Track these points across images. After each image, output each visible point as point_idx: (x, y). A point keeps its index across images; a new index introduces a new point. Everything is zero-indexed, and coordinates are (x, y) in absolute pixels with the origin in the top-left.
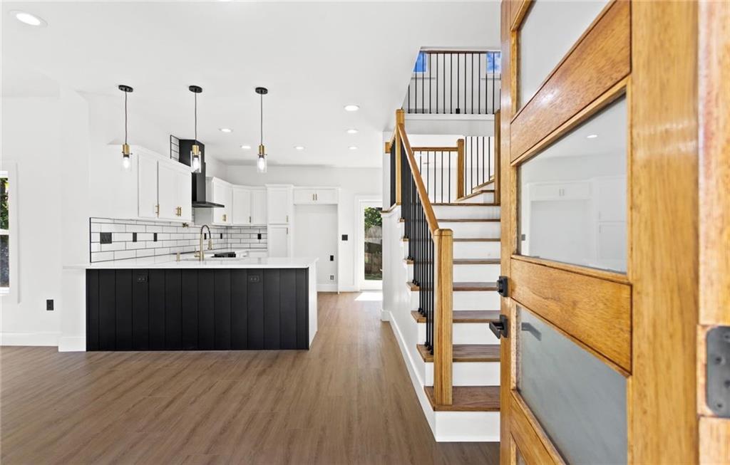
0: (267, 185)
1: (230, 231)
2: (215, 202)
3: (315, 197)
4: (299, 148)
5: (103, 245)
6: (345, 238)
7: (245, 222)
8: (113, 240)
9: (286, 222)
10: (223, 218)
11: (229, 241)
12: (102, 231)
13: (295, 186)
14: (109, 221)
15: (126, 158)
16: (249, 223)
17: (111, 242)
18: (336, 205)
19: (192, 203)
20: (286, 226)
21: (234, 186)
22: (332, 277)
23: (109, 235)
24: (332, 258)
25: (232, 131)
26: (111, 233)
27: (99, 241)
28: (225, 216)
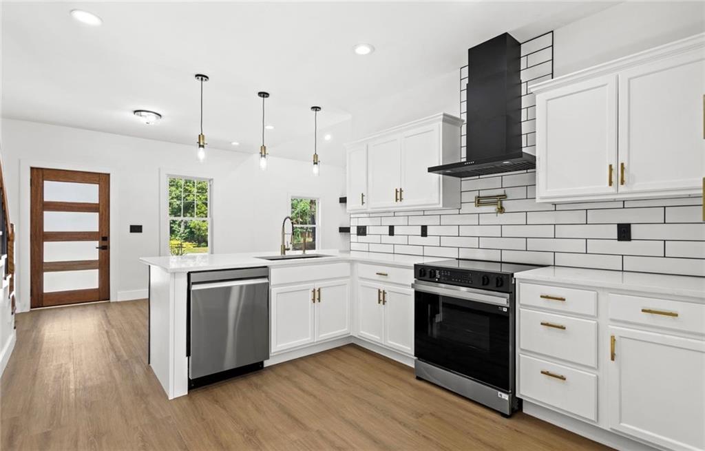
5: (359, 237)
8: (367, 233)
12: (359, 225)
14: (365, 215)
17: (366, 235)
23: (364, 228)
26: (366, 226)
27: (356, 233)
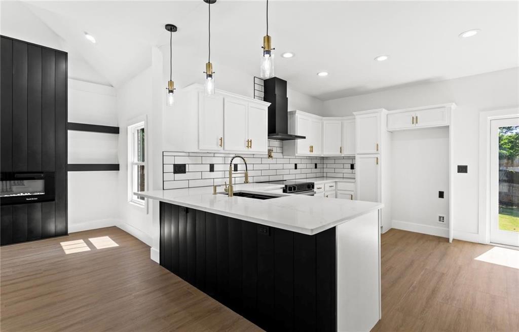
0: (354, 113)
1: (325, 161)
2: (299, 134)
3: (415, 120)
4: (382, 58)
5: (176, 175)
6: (462, 169)
7: (336, 153)
8: (187, 171)
9: (375, 151)
10: (309, 149)
11: (325, 170)
12: (176, 163)
13: (388, 110)
14: (184, 154)
15: (171, 94)
16: (340, 154)
17: (185, 172)
18: (448, 127)
19: (268, 136)
20: (376, 156)
21: (324, 118)
22: (441, 219)
23: (184, 166)
24: (441, 195)
25: (294, 55)
27: (172, 171)
28: (312, 147)
